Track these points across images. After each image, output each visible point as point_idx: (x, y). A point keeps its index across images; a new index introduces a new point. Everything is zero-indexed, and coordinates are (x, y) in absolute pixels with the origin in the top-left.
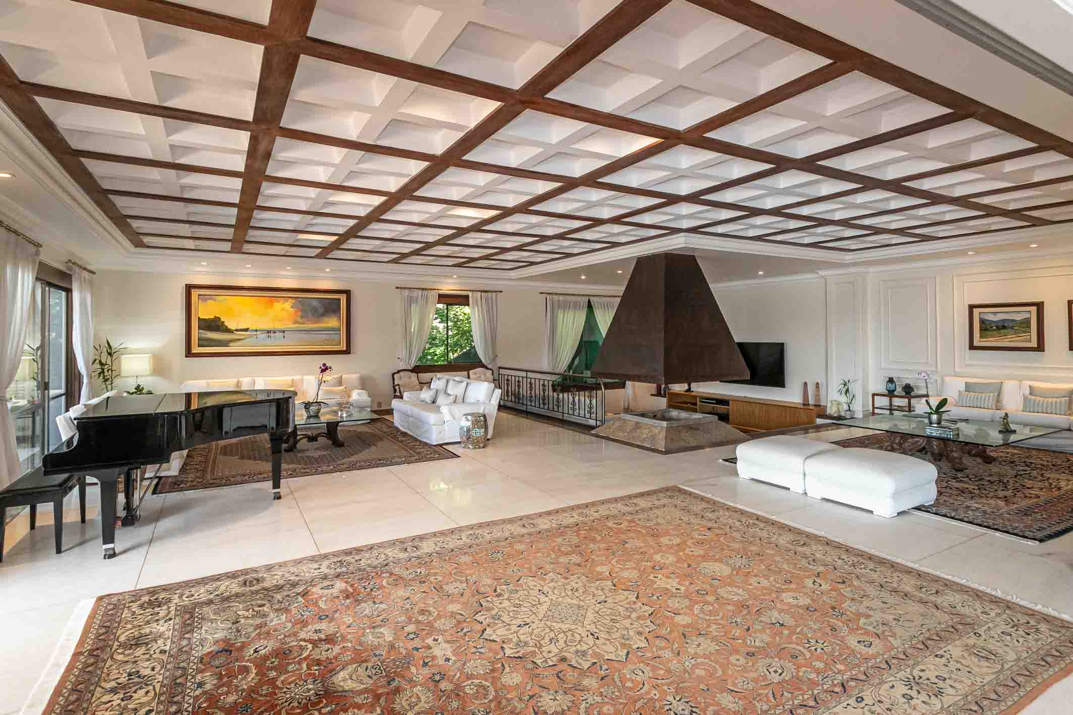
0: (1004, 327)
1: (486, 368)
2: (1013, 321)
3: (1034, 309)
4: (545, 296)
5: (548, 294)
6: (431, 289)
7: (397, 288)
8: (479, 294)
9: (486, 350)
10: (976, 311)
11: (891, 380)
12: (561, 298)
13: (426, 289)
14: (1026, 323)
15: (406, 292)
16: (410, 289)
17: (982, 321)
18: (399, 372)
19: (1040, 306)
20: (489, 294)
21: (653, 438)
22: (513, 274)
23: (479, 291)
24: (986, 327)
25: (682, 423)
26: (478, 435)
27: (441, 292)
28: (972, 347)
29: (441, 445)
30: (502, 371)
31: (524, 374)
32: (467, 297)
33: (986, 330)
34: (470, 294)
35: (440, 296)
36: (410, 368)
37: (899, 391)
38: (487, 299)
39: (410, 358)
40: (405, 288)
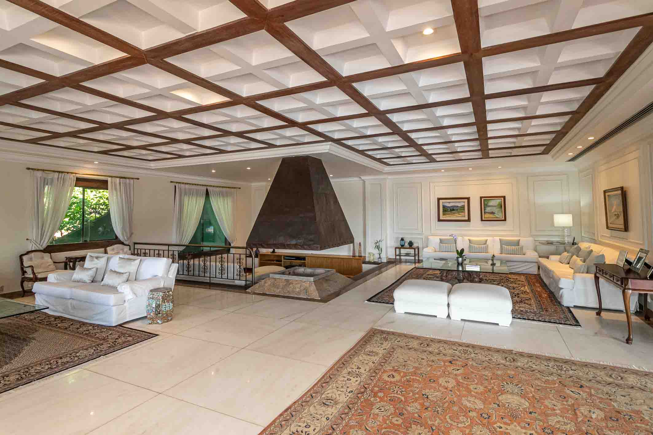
0: (453, 210)
1: (122, 243)
2: (457, 206)
3: (466, 200)
4: (173, 184)
5: (177, 183)
6: (68, 173)
7: (28, 169)
8: (118, 179)
9: (123, 228)
10: (441, 201)
11: (402, 239)
12: (187, 186)
13: (62, 172)
14: (463, 207)
15: (39, 174)
16: (43, 170)
17: (444, 207)
18: (28, 253)
19: (468, 199)
20: (128, 180)
21: (306, 290)
22: (153, 165)
23: (117, 177)
24: (446, 210)
25: (320, 277)
26: (167, 309)
27: (78, 176)
28: (439, 220)
29: (120, 325)
30: (137, 246)
31: (166, 248)
32: (106, 182)
33: (445, 211)
34: (109, 179)
35: (78, 179)
36: (42, 249)
37: (407, 245)
38: (125, 184)
39: (41, 239)
40: (38, 170)
